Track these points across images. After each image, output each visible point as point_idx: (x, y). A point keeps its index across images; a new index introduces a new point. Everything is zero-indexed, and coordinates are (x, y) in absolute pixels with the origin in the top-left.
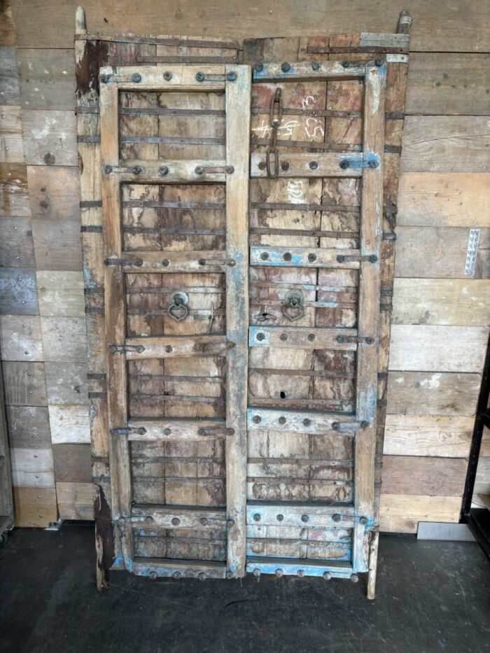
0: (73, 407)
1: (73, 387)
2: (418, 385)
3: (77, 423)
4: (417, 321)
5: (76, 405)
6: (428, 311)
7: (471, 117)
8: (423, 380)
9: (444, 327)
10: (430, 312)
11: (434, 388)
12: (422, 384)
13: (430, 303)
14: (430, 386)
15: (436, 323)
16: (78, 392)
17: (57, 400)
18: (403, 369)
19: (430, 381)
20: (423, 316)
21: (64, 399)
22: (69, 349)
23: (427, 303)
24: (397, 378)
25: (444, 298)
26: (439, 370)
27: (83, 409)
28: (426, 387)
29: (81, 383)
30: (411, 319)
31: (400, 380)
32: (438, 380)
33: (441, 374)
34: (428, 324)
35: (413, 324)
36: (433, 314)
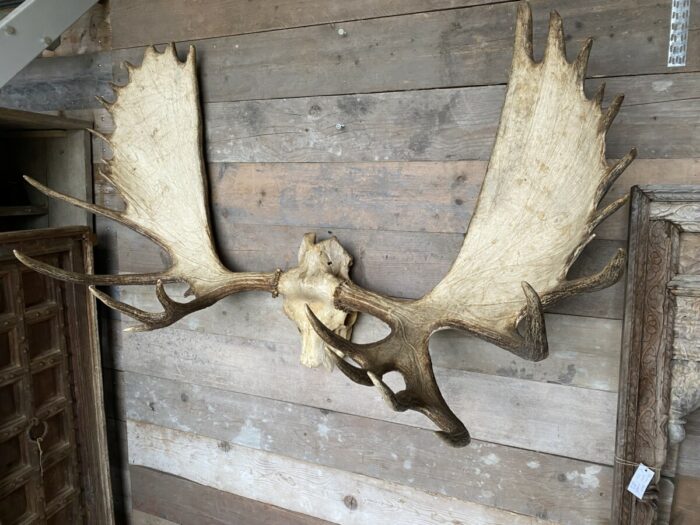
0: (148, 426)
1: (148, 404)
2: (562, 478)
3: (151, 445)
4: (556, 379)
5: (151, 424)
6: (573, 365)
7: (624, 78)
8: (571, 471)
9: (600, 393)
10: (575, 367)
11: (590, 487)
12: (570, 477)
13: (576, 353)
14: (582, 483)
15: (587, 384)
16: (153, 409)
17: (134, 415)
18: (537, 448)
19: (582, 475)
20: (566, 372)
21: (140, 416)
22: (146, 359)
23: (569, 353)
24: (529, 460)
25: (598, 347)
26: (597, 461)
27: (157, 430)
28: (576, 484)
29: (155, 400)
30: (545, 374)
31: (533, 465)
32: (597, 476)
33: (600, 468)
34: (573, 385)
35: (549, 382)
36: (581, 370)
